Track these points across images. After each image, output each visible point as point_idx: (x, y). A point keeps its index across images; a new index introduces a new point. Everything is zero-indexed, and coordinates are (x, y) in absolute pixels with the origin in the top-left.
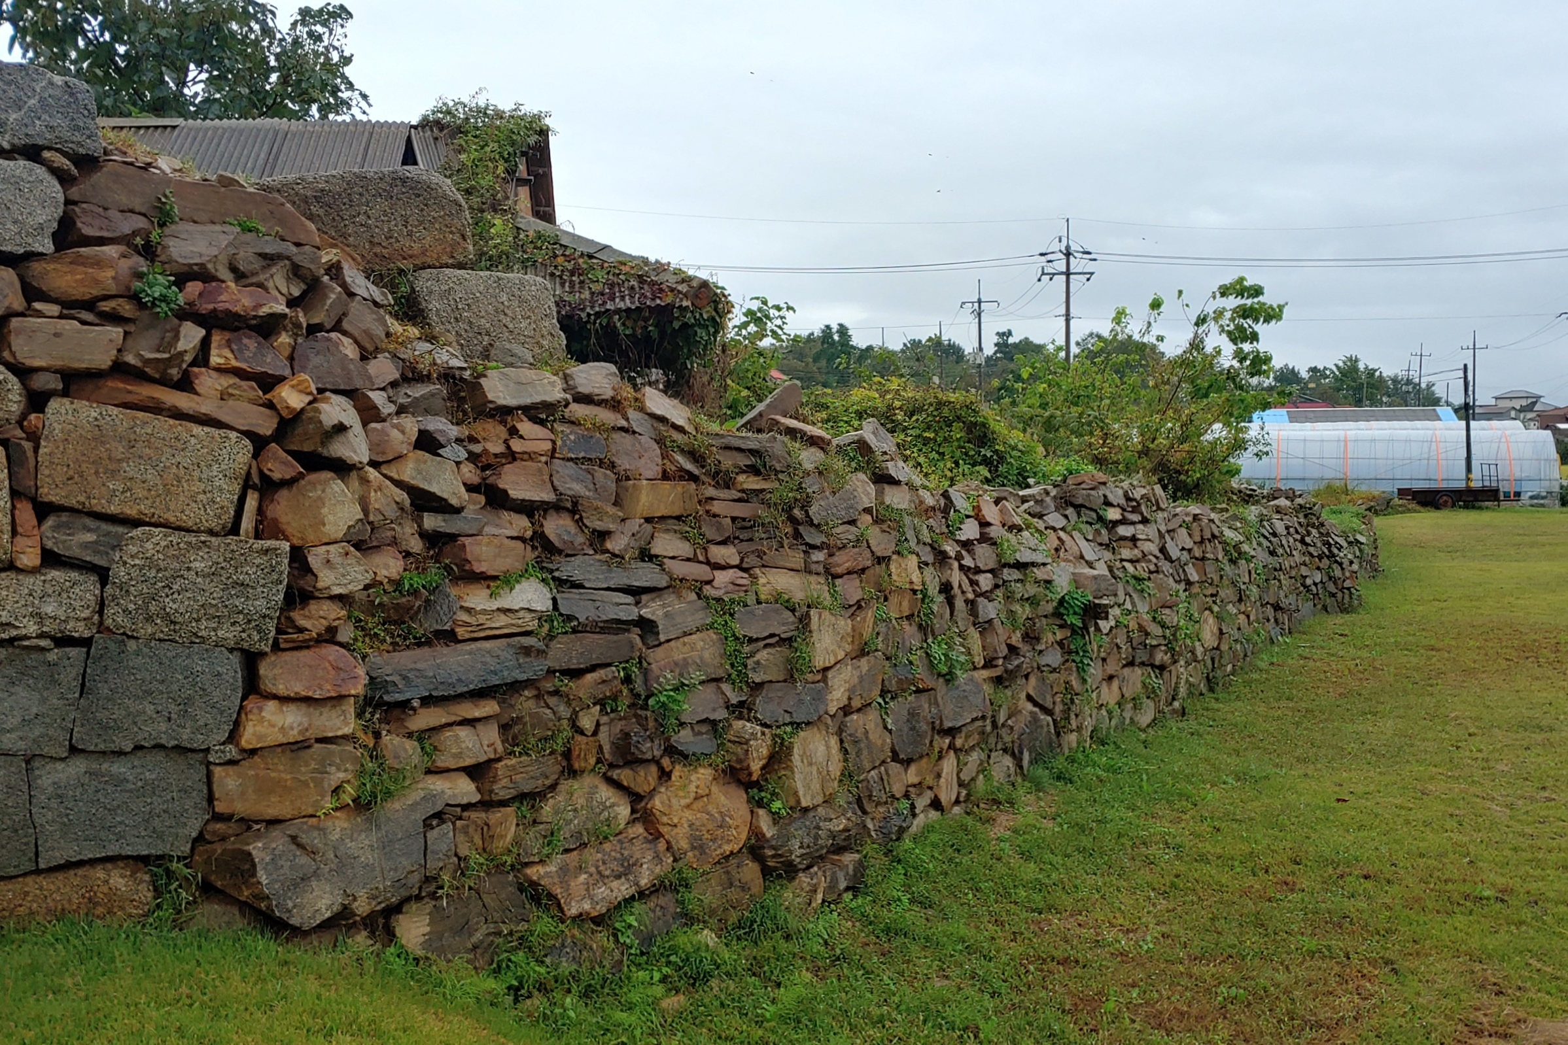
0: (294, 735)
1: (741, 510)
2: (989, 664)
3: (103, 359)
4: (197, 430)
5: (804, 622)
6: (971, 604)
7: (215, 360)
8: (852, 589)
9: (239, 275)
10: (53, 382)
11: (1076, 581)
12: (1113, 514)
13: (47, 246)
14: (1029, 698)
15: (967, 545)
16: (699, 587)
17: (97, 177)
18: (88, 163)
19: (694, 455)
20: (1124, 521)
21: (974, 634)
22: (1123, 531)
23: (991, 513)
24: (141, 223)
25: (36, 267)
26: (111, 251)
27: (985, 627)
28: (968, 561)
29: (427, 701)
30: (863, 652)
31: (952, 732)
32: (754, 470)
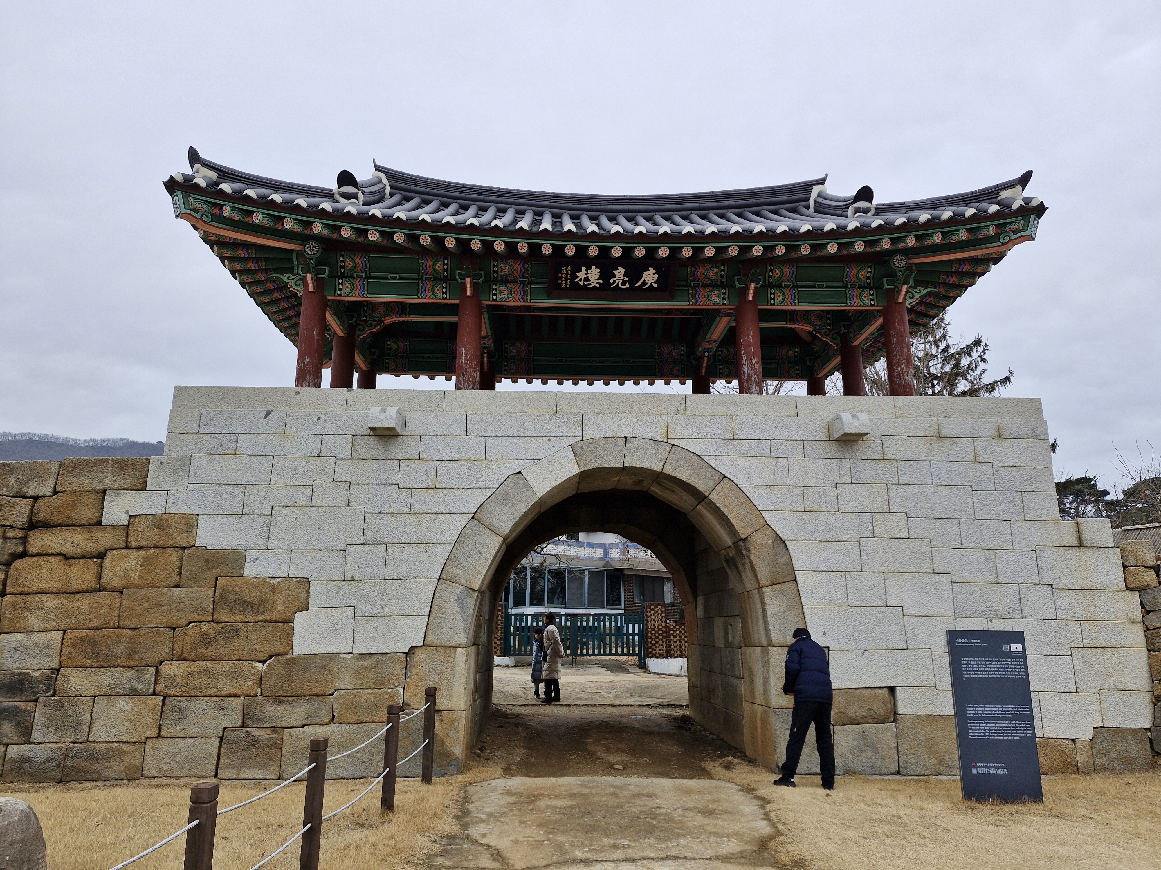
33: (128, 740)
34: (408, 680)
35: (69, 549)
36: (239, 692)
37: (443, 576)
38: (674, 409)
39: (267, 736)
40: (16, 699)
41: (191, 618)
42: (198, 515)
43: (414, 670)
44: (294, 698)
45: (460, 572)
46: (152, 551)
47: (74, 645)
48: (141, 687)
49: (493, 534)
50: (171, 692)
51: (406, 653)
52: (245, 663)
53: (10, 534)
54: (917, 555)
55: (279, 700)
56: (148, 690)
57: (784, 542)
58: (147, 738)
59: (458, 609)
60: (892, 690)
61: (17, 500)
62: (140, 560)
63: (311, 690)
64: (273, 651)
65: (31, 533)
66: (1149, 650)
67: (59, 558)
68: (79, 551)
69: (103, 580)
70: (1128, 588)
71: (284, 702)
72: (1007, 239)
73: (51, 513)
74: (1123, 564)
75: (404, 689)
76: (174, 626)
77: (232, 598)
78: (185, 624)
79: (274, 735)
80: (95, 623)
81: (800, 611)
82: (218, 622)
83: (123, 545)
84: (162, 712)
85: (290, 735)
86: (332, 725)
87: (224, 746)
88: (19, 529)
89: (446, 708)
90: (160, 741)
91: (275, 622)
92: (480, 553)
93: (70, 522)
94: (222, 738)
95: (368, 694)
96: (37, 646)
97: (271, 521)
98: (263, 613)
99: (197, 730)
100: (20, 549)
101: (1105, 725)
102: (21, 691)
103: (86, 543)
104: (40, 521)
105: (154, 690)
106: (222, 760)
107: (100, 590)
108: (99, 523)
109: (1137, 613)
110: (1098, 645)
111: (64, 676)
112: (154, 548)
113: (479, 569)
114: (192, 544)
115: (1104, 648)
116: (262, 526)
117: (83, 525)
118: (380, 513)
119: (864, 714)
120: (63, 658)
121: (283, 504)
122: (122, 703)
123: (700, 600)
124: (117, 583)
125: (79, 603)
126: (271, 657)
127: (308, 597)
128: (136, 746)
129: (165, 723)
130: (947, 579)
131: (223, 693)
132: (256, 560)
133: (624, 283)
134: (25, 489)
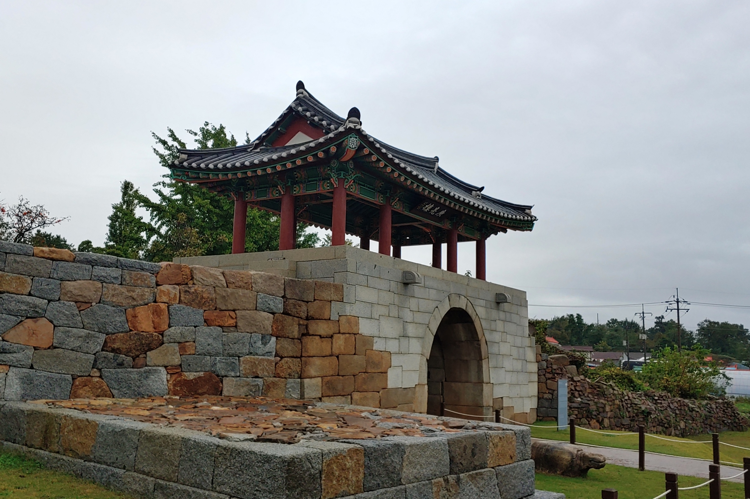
1: (597, 392)
2: (630, 417)
5: (605, 406)
6: (627, 408)
8: (610, 403)
10: (548, 379)
11: (646, 408)
12: (656, 398)
14: (637, 425)
15: (626, 400)
16: (594, 400)
19: (591, 385)
20: (659, 399)
21: (627, 413)
22: (659, 401)
23: (630, 395)
27: (629, 412)
28: (626, 402)
30: (611, 411)
31: (624, 425)
32: (598, 388)
35: (322, 333)
38: (467, 283)
41: (359, 370)
42: (359, 317)
45: (425, 352)
46: (347, 335)
47: (326, 384)
49: (432, 334)
51: (414, 388)
52: (376, 393)
53: (301, 322)
54: (508, 348)
57: (487, 342)
60: (502, 398)
61: (301, 302)
62: (344, 340)
64: (382, 387)
65: (309, 322)
66: (539, 383)
67: (319, 337)
68: (325, 334)
69: (333, 350)
70: (535, 362)
73: (314, 312)
74: (536, 353)
76: (355, 375)
77: (371, 361)
78: (358, 373)
80: (331, 373)
81: (489, 369)
82: (368, 373)
83: (338, 332)
88: (304, 320)
91: (382, 373)
93: (321, 317)
96: (314, 385)
97: (379, 323)
98: (379, 368)
100: (306, 331)
101: (532, 408)
103: (327, 329)
104: (311, 316)
107: (331, 356)
108: (329, 319)
109: (536, 370)
110: (532, 381)
113: (429, 350)
114: (358, 332)
116: (377, 325)
117: (325, 320)
118: (407, 322)
120: (322, 391)
121: (382, 314)
124: (337, 352)
125: (326, 362)
126: (381, 390)
127: (391, 361)
130: (512, 357)
132: (376, 342)
133: (434, 213)
134: (303, 296)
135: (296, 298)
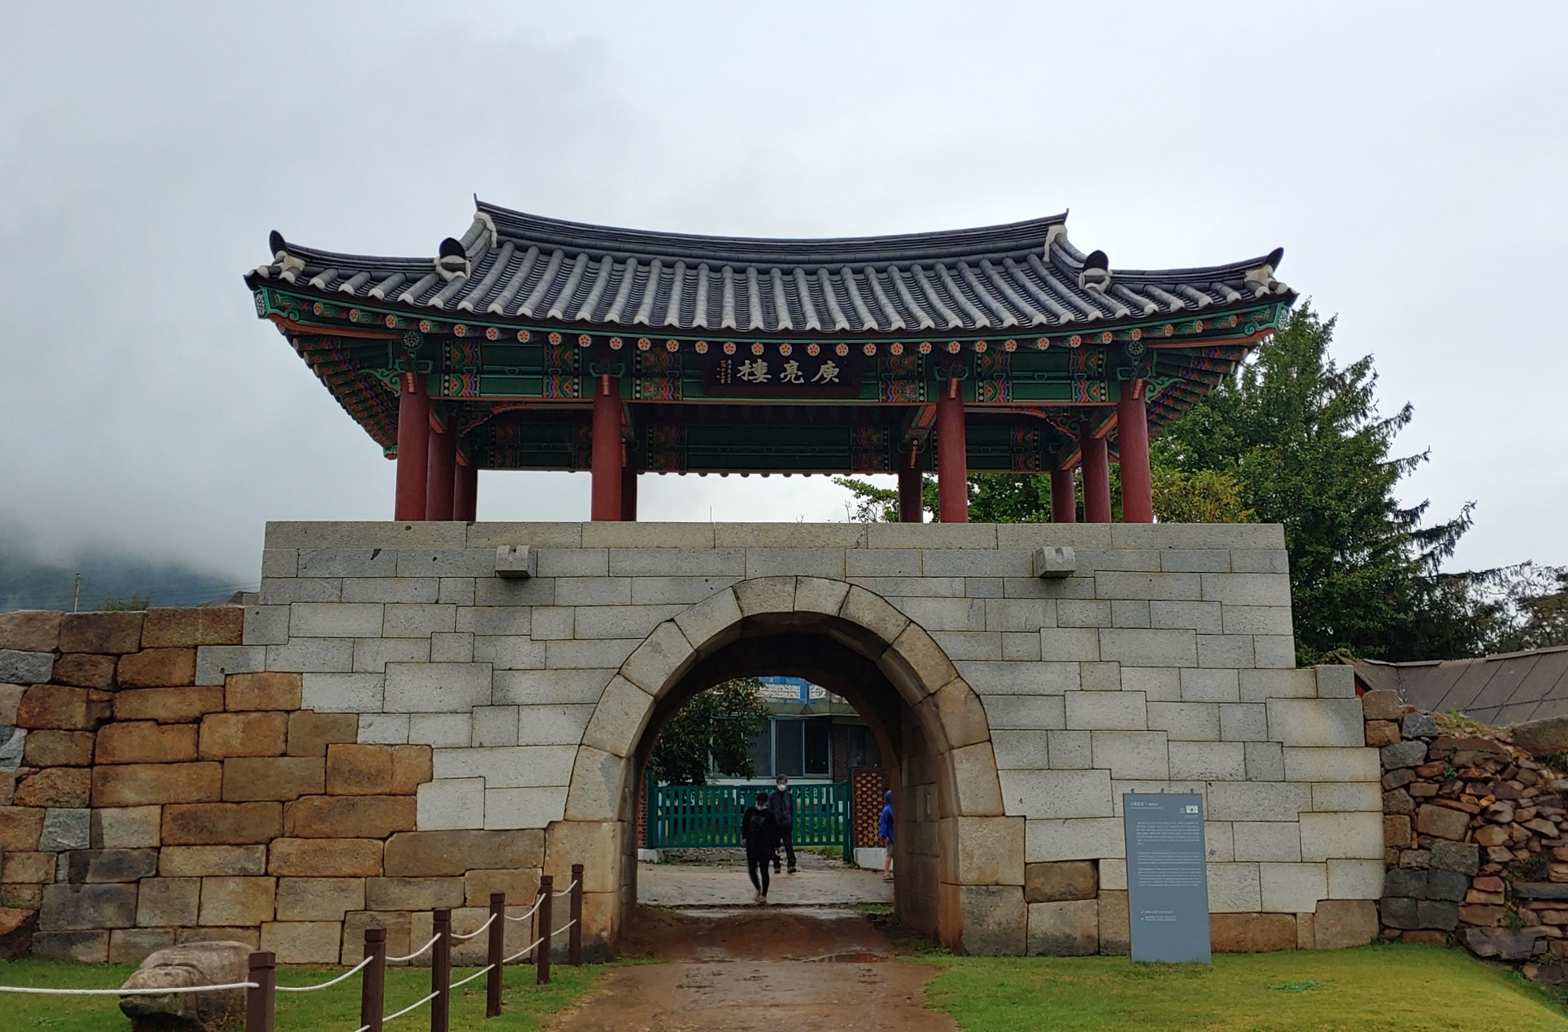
0: (1483, 901)
3: (1433, 793)
4: (1456, 812)
7: (1467, 791)
9: (1477, 766)
10: (1422, 800)
13: (1421, 763)
17: (1436, 742)
18: (1434, 738)
24: (1447, 753)
25: (1419, 769)
26: (1436, 763)
29: (1536, 900)
33: (241, 924)
34: (547, 858)
35: (161, 713)
36: (360, 872)
37: (585, 741)
38: (854, 542)
39: (393, 921)
40: (116, 880)
41: (301, 790)
42: (302, 673)
43: (553, 848)
44: (421, 879)
45: (605, 737)
46: (254, 715)
47: (174, 819)
48: (252, 867)
49: (641, 692)
50: (285, 872)
51: (545, 829)
52: (364, 840)
53: (94, 697)
54: (1130, 710)
55: (406, 878)
56: (259, 870)
57: (978, 696)
58: (262, 922)
59: (602, 779)
60: (1095, 863)
61: (99, 657)
62: (241, 726)
63: (439, 870)
64: (395, 827)
65: (117, 695)
66: (1385, 814)
67: (150, 723)
68: (173, 716)
69: (201, 748)
70: (1367, 745)
71: (410, 883)
72: (1252, 330)
73: (139, 673)
74: (1364, 716)
75: (543, 868)
76: (284, 799)
77: (346, 768)
78: (295, 797)
79: (401, 920)
80: (195, 796)
81: (995, 775)
82: (332, 795)
83: (221, 709)
84: (276, 894)
85: (419, 919)
86: (464, 909)
87: (347, 931)
88: (104, 691)
89: (591, 890)
90: (276, 924)
91: (394, 795)
92: (627, 714)
93: (158, 682)
94: (343, 923)
95: (504, 874)
96: (133, 821)
97: (385, 680)
98: (381, 785)
99: (316, 913)
100: (107, 714)
101: (1331, 897)
102: (120, 872)
103: (179, 706)
104: (126, 682)
105: (266, 870)
106: (345, 946)
107: (197, 760)
108: (192, 684)
109: (1376, 771)
110: (1330, 809)
111: (167, 855)
112: (255, 711)
113: (626, 732)
114: (297, 707)
115: (1335, 812)
116: (375, 687)
117: (176, 686)
118: (510, 669)
119: (1063, 890)
120: (163, 835)
121: (399, 660)
122: (231, 884)
123: (905, 763)
124: (218, 751)
125: (176, 775)
126: (392, 834)
127: (432, 767)
128: (251, 932)
129: (280, 906)
130: (1163, 737)
131: (343, 873)
132: (370, 725)
133: (797, 378)
134: (106, 645)
135: (86, 650)
